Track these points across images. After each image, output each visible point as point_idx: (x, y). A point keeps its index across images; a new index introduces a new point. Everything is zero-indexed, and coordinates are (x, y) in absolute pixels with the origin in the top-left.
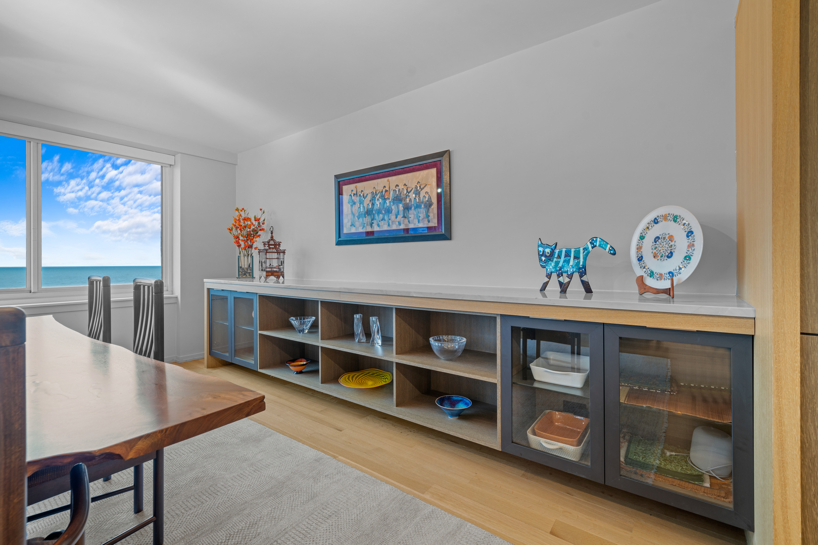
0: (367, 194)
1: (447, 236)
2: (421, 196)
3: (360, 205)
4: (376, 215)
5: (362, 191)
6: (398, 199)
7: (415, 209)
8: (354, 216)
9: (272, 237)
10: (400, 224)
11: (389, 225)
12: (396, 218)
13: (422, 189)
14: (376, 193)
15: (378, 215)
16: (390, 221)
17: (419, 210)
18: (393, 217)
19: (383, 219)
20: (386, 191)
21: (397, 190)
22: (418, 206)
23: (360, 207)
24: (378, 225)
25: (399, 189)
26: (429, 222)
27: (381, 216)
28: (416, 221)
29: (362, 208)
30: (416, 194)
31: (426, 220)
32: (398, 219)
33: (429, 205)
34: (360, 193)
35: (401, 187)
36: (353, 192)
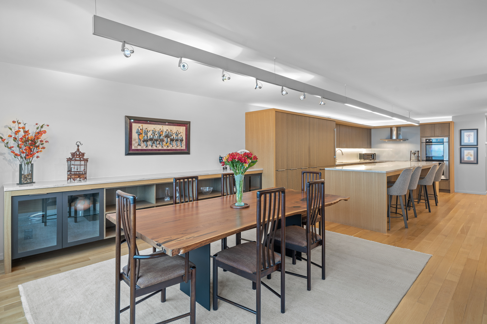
0: (150, 131)
1: (188, 153)
2: (179, 136)
3: (145, 135)
4: (155, 141)
5: (146, 128)
6: (167, 136)
7: (175, 141)
8: (140, 141)
9: (78, 150)
10: (168, 147)
11: (162, 147)
12: (166, 144)
13: (179, 134)
14: (155, 131)
15: (156, 142)
16: (163, 145)
17: (177, 142)
18: (164, 143)
19: (159, 144)
20: (161, 131)
21: (167, 132)
22: (177, 140)
23: (145, 136)
24: (156, 147)
25: (168, 132)
26: (181, 147)
27: (158, 142)
28: (176, 146)
29: (146, 137)
30: (176, 136)
31: (181, 146)
32: (167, 145)
33: (182, 140)
34: (145, 129)
35: (169, 131)
36: (140, 128)
